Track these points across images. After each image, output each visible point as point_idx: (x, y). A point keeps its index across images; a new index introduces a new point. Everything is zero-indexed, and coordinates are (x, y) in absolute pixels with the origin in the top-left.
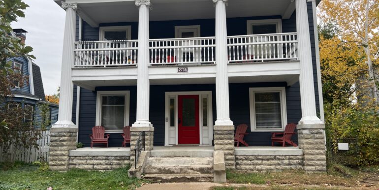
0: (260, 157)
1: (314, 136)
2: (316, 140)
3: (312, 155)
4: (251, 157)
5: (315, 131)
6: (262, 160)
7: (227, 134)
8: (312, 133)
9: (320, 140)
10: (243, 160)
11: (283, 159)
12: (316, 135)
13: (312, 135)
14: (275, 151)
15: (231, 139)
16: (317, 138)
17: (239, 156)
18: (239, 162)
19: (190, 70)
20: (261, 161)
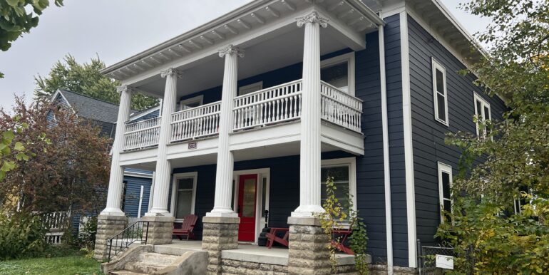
0: (244, 264)
1: (300, 236)
2: (303, 244)
3: (297, 266)
4: (236, 262)
5: (302, 229)
6: (247, 267)
7: (213, 229)
8: (298, 232)
9: (307, 243)
10: (228, 266)
11: (267, 270)
12: (302, 234)
13: (298, 235)
14: (259, 256)
15: (216, 236)
16: (304, 241)
17: (226, 259)
18: (224, 267)
19: (200, 145)
20: (245, 269)
